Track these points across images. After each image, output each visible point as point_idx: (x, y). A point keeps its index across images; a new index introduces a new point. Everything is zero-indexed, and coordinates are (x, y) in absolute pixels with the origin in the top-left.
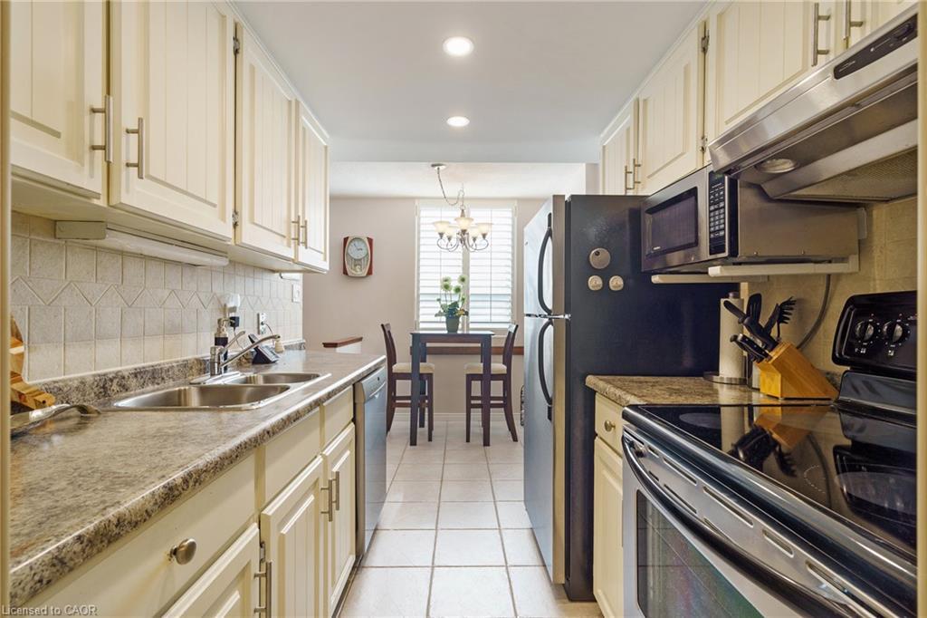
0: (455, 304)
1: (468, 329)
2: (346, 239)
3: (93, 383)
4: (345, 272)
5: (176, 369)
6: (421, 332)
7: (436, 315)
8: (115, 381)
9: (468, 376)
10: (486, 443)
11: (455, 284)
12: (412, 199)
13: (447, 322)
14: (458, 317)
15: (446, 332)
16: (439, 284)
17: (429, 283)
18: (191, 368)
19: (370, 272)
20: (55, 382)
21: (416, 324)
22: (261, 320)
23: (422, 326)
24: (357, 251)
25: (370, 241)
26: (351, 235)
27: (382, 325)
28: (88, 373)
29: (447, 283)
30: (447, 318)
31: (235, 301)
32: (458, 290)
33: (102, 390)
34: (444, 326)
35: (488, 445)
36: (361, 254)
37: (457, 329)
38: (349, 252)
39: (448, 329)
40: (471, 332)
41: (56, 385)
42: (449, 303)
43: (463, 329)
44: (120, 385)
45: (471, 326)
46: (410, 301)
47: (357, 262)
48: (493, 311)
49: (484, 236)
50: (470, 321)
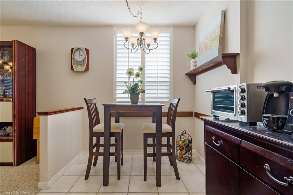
0: (136, 85)
1: (145, 102)
2: (72, 49)
4: (72, 69)
6: (117, 104)
7: (124, 93)
9: (145, 134)
10: (159, 184)
11: (135, 72)
12: (112, 26)
13: (131, 98)
14: (138, 94)
15: (130, 104)
16: (125, 71)
19: (87, 69)
21: (114, 99)
23: (118, 100)
24: (79, 56)
25: (87, 51)
26: (76, 47)
27: (85, 99)
29: (131, 71)
30: (131, 94)
32: (138, 75)
34: (129, 100)
35: (160, 186)
36: (82, 58)
37: (137, 102)
38: (75, 57)
39: (132, 102)
40: (146, 104)
42: (132, 84)
43: (141, 102)
45: (146, 100)
47: (80, 63)
48: (159, 91)
49: (155, 40)
50: (146, 97)
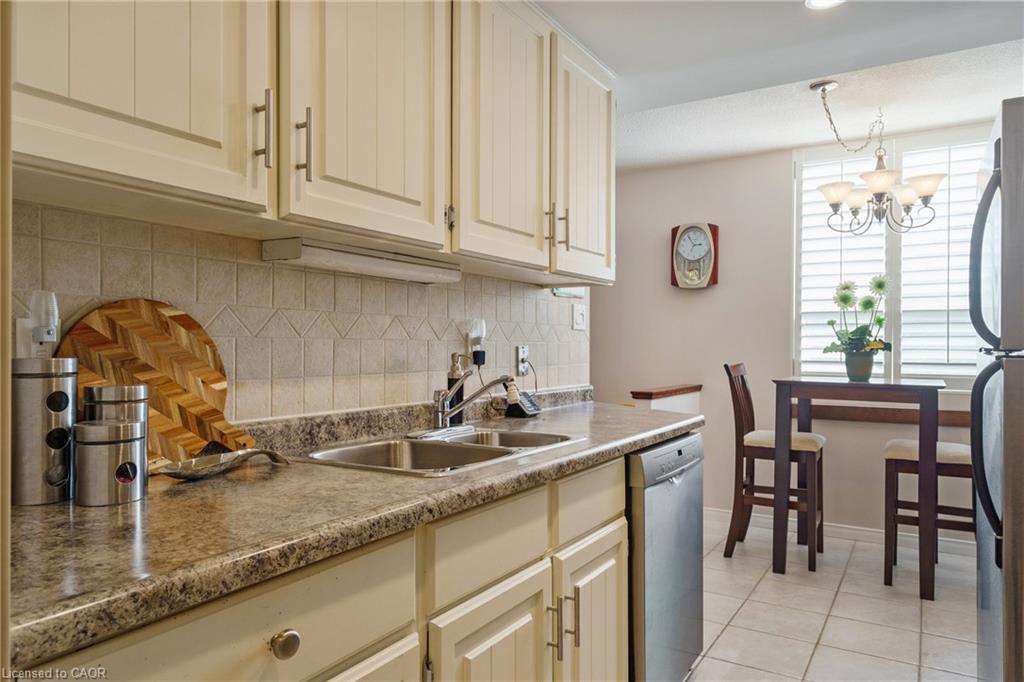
0: (864, 331)
1: (898, 375)
2: (675, 231)
3: (298, 428)
4: (674, 282)
5: (397, 418)
6: (804, 379)
7: (826, 350)
8: (323, 427)
9: (888, 461)
10: (927, 592)
11: (862, 293)
12: (786, 151)
13: (847, 363)
14: (873, 351)
15: (846, 380)
16: (833, 293)
17: (815, 294)
18: (418, 417)
19: (714, 280)
20: (260, 423)
21: (795, 366)
22: (521, 357)
23: (805, 368)
24: (693, 248)
25: (714, 229)
26: (683, 222)
27: (726, 366)
28: (293, 416)
29: (846, 292)
30: (847, 354)
31: (480, 330)
32: (868, 304)
33: (308, 437)
34: (843, 369)
35: (932, 598)
36: (698, 253)
37: (868, 375)
38: (681, 250)
39: (850, 374)
40: (904, 382)
41: (260, 426)
42: (852, 329)
43: (886, 375)
44: (329, 433)
45: (904, 370)
46: (784, 325)
47: (694, 265)
48: (953, 342)
49: (926, 200)
50: (902, 361)
